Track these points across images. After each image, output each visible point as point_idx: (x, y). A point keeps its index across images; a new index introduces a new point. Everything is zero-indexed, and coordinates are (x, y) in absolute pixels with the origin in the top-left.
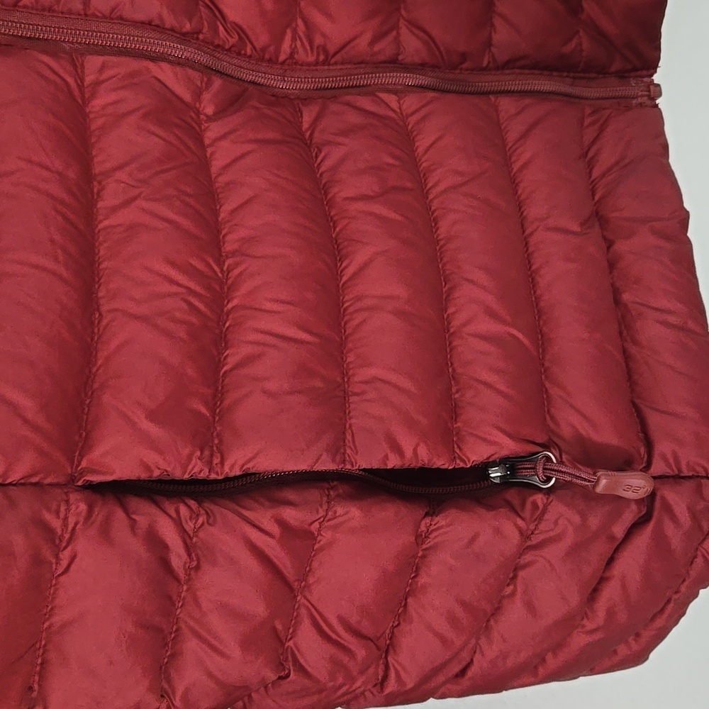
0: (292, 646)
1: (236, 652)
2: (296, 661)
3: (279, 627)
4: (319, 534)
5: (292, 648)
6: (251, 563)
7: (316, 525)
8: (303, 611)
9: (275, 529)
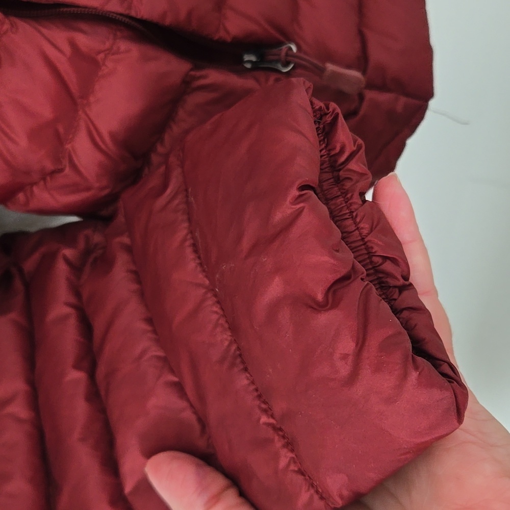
0: (70, 149)
1: (23, 142)
2: (71, 161)
3: (61, 130)
4: (104, 64)
5: (70, 151)
6: (44, 73)
7: (101, 56)
8: (82, 124)
9: (67, 49)
